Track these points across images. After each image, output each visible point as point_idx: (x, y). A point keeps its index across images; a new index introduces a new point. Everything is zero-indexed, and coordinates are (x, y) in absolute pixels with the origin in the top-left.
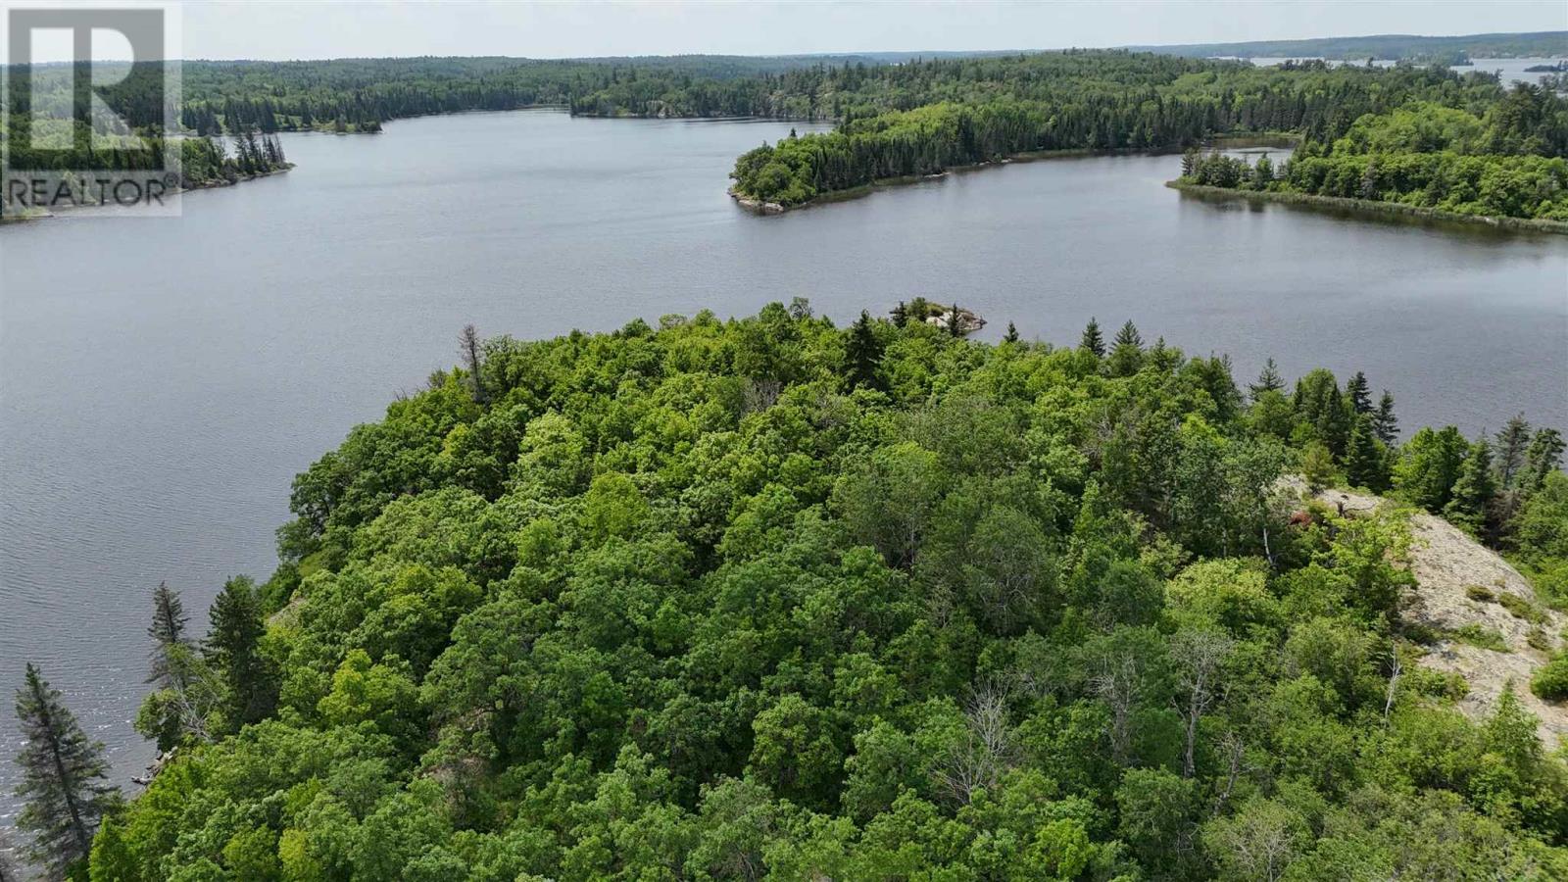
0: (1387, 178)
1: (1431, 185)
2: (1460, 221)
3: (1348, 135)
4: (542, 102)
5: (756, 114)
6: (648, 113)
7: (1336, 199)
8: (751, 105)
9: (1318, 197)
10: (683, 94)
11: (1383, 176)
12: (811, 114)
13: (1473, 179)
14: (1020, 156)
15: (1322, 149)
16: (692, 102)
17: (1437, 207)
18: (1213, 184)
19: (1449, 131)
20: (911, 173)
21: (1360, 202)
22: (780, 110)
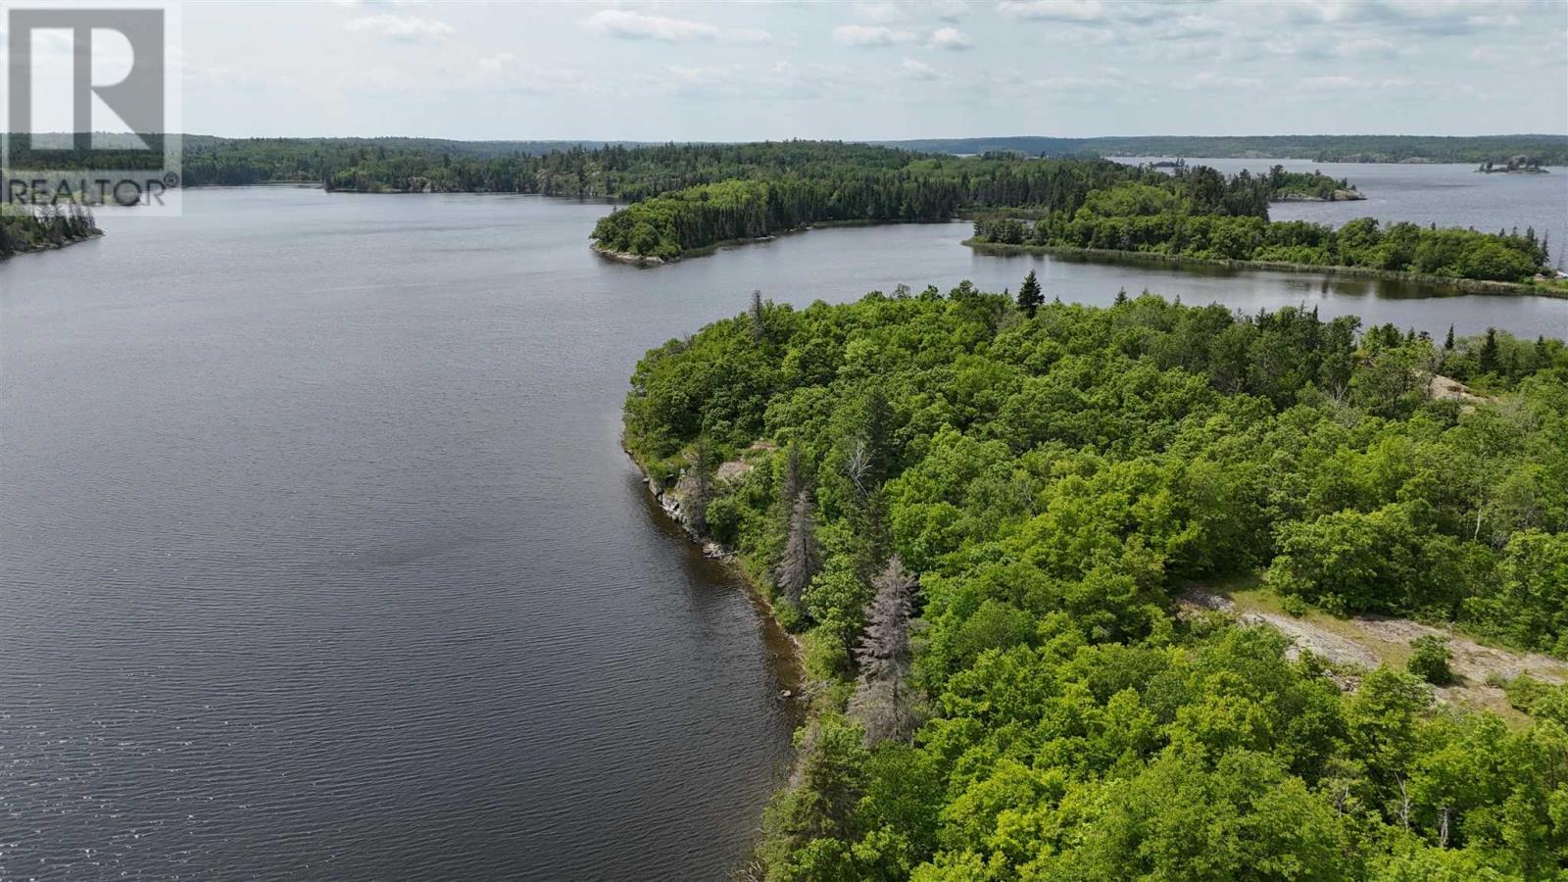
0: (1139, 233)
1: (1174, 238)
2: (1201, 263)
3: (1085, 206)
4: (279, 178)
5: (522, 191)
6: (411, 189)
7: (1103, 251)
8: (516, 181)
9: (1087, 249)
10: (446, 172)
11: (1136, 232)
12: (581, 191)
13: (1204, 233)
14: (816, 224)
15: (1066, 216)
16: (458, 179)
17: (1181, 254)
18: (1003, 241)
19: (1157, 203)
20: (743, 235)
21: (1123, 252)
22: (548, 187)
